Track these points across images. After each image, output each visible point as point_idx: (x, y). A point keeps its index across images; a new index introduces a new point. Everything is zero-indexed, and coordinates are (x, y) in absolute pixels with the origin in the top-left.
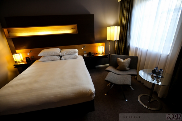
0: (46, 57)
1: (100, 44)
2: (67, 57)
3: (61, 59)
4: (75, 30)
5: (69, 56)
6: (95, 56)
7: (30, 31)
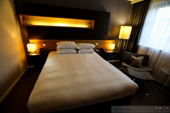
0: (63, 50)
1: (111, 41)
2: (84, 51)
3: (78, 53)
4: (91, 25)
5: (86, 50)
6: (107, 52)
7: (46, 21)
